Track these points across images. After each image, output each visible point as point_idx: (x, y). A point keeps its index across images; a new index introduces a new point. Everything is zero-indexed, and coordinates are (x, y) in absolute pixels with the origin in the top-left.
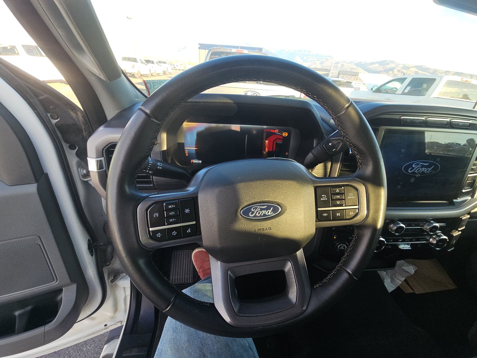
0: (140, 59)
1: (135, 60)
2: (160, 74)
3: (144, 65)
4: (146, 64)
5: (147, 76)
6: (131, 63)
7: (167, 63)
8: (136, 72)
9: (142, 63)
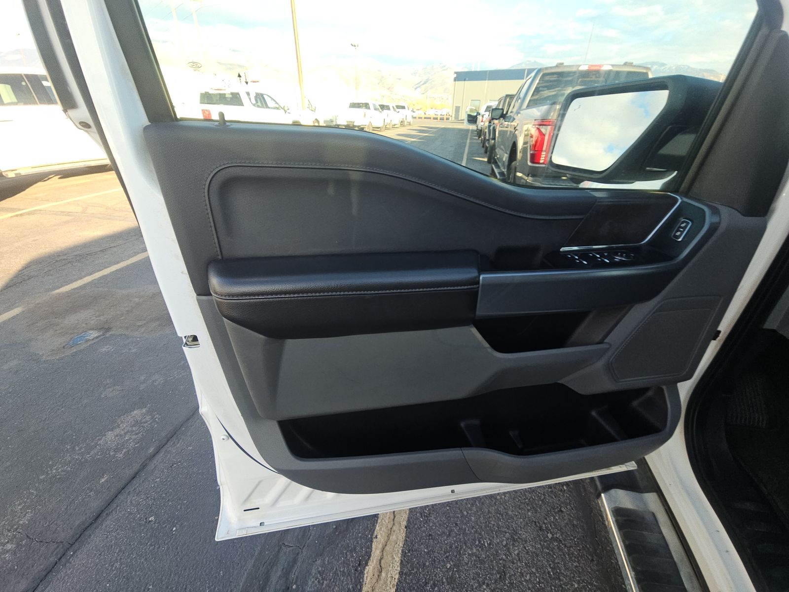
0: (373, 104)
1: (366, 106)
2: (396, 126)
3: (377, 112)
4: (381, 110)
5: (379, 129)
6: (362, 111)
7: (406, 107)
8: (367, 124)
9: (375, 109)
